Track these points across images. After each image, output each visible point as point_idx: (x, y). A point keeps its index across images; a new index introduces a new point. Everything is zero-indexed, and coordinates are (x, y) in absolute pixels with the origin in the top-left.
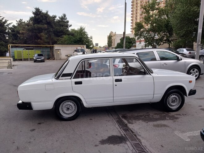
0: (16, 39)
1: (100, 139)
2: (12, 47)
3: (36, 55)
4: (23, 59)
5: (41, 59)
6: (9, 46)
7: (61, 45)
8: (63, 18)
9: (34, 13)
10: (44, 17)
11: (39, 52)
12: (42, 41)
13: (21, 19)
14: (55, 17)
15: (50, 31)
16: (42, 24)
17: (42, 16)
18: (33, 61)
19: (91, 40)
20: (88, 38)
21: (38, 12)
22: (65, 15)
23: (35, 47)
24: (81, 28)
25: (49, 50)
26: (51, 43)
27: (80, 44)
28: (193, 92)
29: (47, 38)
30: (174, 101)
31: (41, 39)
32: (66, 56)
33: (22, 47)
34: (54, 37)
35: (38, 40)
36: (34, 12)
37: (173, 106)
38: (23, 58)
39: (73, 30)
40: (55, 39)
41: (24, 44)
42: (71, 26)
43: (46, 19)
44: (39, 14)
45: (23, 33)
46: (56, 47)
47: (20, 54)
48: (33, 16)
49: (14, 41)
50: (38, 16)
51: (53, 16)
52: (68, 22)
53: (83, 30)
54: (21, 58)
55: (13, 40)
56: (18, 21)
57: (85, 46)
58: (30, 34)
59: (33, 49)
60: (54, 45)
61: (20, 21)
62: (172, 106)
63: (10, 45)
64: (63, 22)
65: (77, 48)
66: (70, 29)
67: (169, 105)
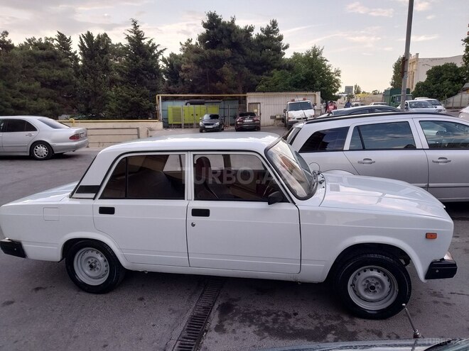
0: (176, 82)
2: (165, 99)
3: (206, 117)
4: (183, 125)
5: (214, 126)
6: (159, 98)
7: (262, 94)
8: (271, 30)
9: (205, 26)
10: (225, 32)
11: (215, 109)
12: (224, 86)
13: (189, 40)
14: (251, 29)
15: (238, 63)
16: (222, 47)
17: (221, 30)
18: (198, 130)
19: (337, 77)
20: (329, 73)
21: (213, 23)
22: (274, 24)
23: (211, 98)
24: (315, 50)
25: (236, 104)
26: (240, 89)
27: (306, 90)
29: (235, 79)
30: (373, 288)
31: (222, 81)
32: (272, 117)
33: (184, 99)
34: (252, 75)
35: (218, 84)
36: (206, 22)
37: (371, 301)
38: (183, 123)
39: (296, 55)
40: (254, 78)
41: (189, 93)
42: (287, 47)
43: (230, 35)
44: (216, 27)
45: (186, 70)
46: (251, 98)
47: (177, 113)
48: (204, 30)
49: (171, 88)
50: (213, 29)
51: (246, 27)
52: (280, 38)
53: (318, 55)
54: (179, 123)
55: (170, 85)
56: (183, 43)
57: (318, 94)
58: (201, 70)
59: (203, 104)
60: (248, 94)
61: (187, 44)
63: (160, 95)
64: (270, 41)
65: (293, 100)
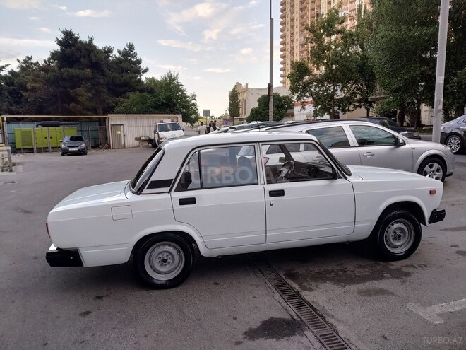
0: (18, 103)
1: (245, 328)
2: (9, 121)
3: (67, 139)
4: (35, 149)
5: (79, 148)
6: (3, 119)
7: (125, 115)
8: (129, 52)
9: (60, 43)
10: (84, 52)
11: (73, 131)
12: (79, 107)
13: (28, 57)
14: (110, 50)
15: (99, 83)
16: (81, 67)
17: (79, 49)
18: (60, 153)
19: (193, 101)
20: (186, 97)
21: (69, 40)
22: (131, 47)
23: (64, 120)
24: (170, 76)
25: (96, 126)
26: (100, 111)
27: (167, 113)
28: (438, 216)
29: (91, 99)
30: (399, 236)
31: (77, 102)
32: (136, 139)
33: (32, 121)
34: (107, 97)
35: (71, 105)
36: (60, 39)
37: (398, 247)
38: (35, 147)
39: (152, 80)
40: (111, 100)
41: (36, 115)
42: (146, 70)
43: (89, 55)
44: (73, 45)
45: (34, 90)
46: (113, 120)
47: (27, 136)
48: (58, 48)
49: (13, 108)
50: (71, 48)
51: (105, 48)
52: (139, 62)
53: (174, 80)
54: (31, 147)
55: (11, 106)
56: (22, 61)
57: (180, 117)
58: (51, 90)
59: (58, 125)
60: (109, 115)
61: (25, 62)
62: (394, 247)
63: (5, 117)
64: (128, 63)
65: (162, 122)
66: (144, 78)
67: (389, 245)
